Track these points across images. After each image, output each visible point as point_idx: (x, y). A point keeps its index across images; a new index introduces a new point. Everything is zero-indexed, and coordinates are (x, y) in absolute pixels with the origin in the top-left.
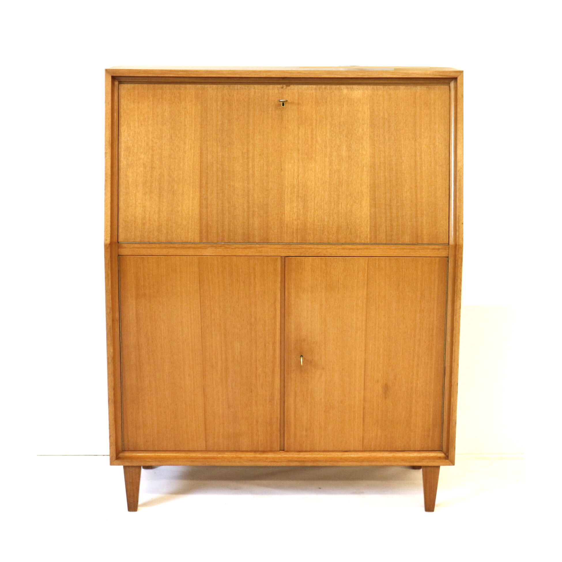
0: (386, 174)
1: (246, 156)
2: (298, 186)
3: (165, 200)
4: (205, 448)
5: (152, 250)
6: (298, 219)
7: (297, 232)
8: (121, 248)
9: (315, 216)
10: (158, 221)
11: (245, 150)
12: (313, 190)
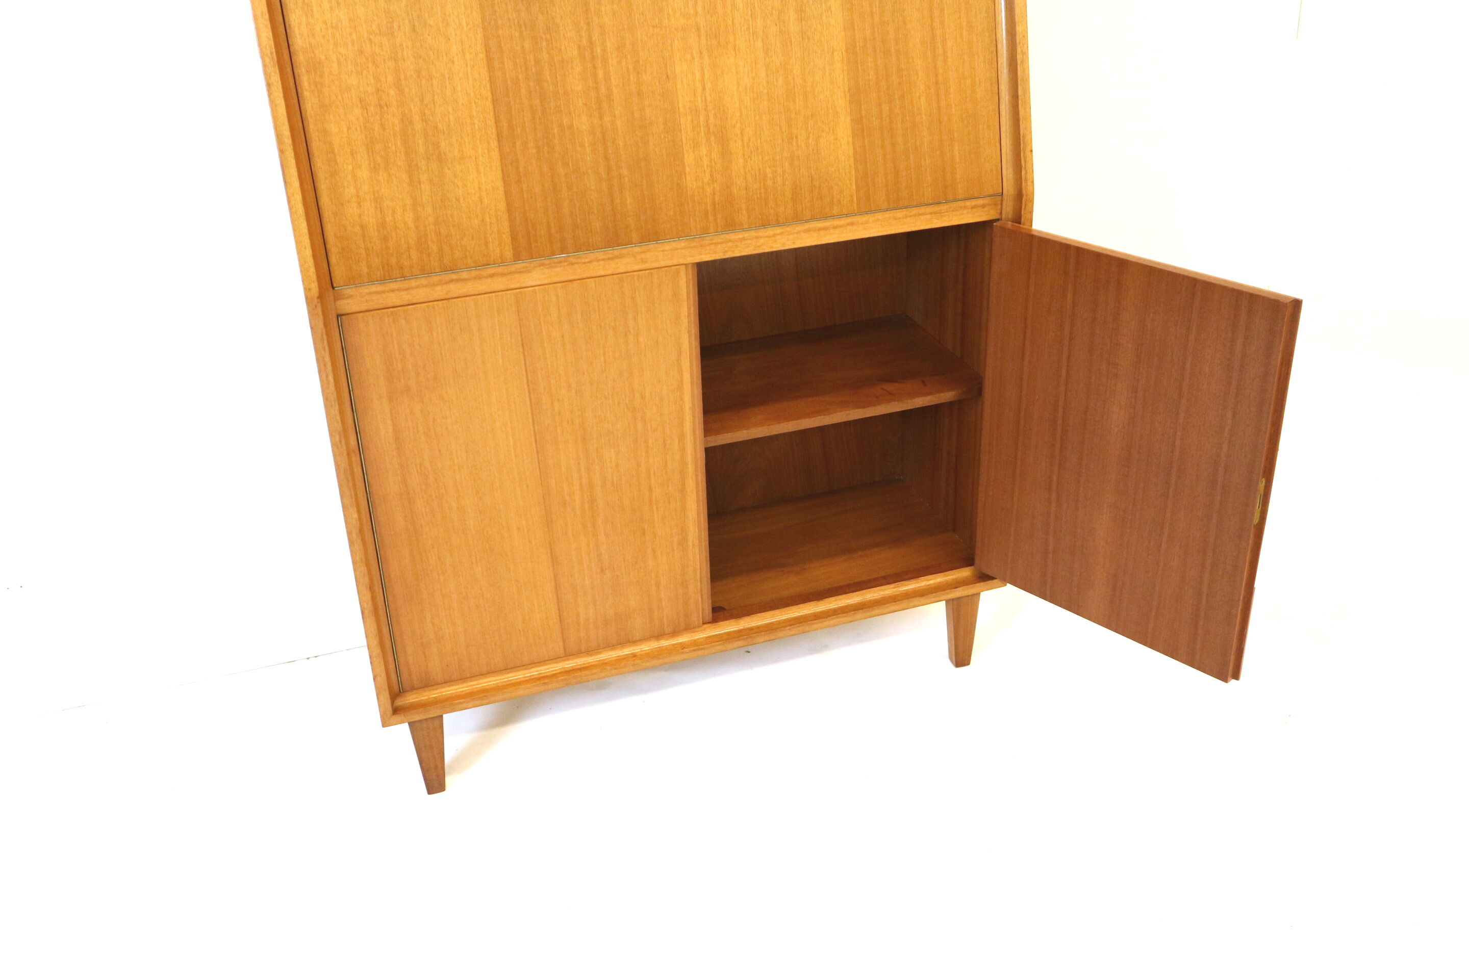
0: (879, 62)
1: (588, 54)
2: (706, 110)
3: (424, 177)
4: (562, 651)
5: (413, 292)
6: (713, 180)
7: (714, 210)
8: (343, 299)
9: (747, 170)
10: (417, 227)
11: (585, 42)
12: (738, 114)
